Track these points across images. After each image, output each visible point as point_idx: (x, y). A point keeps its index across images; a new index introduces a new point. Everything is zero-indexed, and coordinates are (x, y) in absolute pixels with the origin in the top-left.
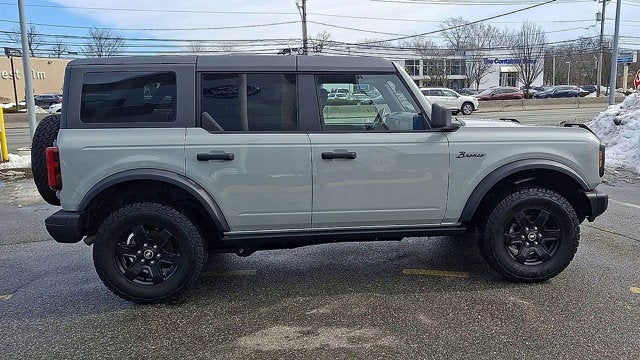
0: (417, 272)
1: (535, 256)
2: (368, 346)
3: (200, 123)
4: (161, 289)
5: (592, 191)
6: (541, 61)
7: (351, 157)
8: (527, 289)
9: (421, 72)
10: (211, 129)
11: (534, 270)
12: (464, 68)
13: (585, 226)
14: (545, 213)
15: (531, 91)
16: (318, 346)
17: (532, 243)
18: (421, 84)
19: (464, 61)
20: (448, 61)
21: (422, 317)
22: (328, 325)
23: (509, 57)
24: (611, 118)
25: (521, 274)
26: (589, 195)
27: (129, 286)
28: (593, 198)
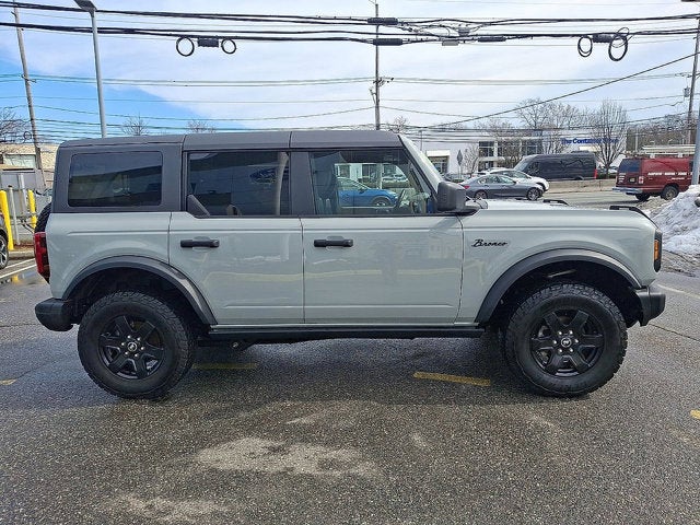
0: (430, 376)
1: (568, 365)
2: (337, 473)
3: (185, 207)
4: (144, 384)
5: (644, 288)
6: (623, 141)
7: (346, 244)
8: (557, 406)
9: (496, 153)
10: (198, 214)
11: (568, 382)
12: (540, 148)
13: (635, 331)
14: (583, 315)
15: (611, 171)
16: (281, 469)
17: (566, 350)
18: (495, 165)
19: (540, 141)
20: (524, 142)
21: (416, 438)
22: (304, 441)
23: (588, 137)
24: (692, 200)
25: (551, 386)
26: (640, 294)
27: (114, 379)
28: (645, 298)
